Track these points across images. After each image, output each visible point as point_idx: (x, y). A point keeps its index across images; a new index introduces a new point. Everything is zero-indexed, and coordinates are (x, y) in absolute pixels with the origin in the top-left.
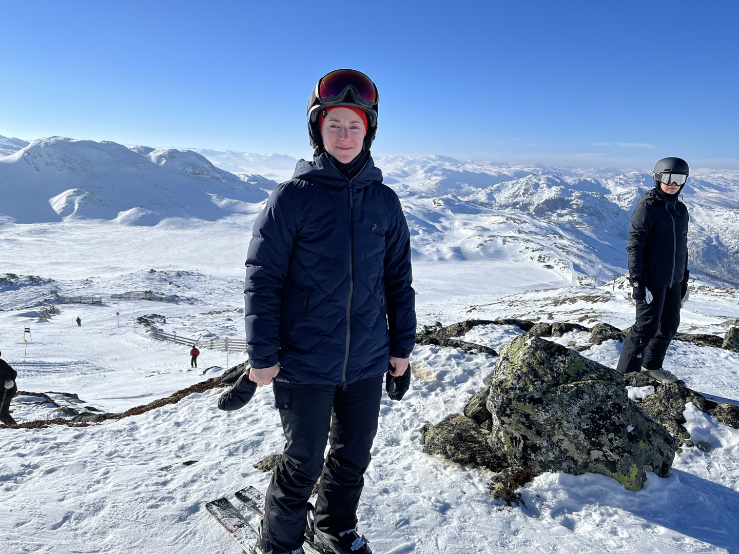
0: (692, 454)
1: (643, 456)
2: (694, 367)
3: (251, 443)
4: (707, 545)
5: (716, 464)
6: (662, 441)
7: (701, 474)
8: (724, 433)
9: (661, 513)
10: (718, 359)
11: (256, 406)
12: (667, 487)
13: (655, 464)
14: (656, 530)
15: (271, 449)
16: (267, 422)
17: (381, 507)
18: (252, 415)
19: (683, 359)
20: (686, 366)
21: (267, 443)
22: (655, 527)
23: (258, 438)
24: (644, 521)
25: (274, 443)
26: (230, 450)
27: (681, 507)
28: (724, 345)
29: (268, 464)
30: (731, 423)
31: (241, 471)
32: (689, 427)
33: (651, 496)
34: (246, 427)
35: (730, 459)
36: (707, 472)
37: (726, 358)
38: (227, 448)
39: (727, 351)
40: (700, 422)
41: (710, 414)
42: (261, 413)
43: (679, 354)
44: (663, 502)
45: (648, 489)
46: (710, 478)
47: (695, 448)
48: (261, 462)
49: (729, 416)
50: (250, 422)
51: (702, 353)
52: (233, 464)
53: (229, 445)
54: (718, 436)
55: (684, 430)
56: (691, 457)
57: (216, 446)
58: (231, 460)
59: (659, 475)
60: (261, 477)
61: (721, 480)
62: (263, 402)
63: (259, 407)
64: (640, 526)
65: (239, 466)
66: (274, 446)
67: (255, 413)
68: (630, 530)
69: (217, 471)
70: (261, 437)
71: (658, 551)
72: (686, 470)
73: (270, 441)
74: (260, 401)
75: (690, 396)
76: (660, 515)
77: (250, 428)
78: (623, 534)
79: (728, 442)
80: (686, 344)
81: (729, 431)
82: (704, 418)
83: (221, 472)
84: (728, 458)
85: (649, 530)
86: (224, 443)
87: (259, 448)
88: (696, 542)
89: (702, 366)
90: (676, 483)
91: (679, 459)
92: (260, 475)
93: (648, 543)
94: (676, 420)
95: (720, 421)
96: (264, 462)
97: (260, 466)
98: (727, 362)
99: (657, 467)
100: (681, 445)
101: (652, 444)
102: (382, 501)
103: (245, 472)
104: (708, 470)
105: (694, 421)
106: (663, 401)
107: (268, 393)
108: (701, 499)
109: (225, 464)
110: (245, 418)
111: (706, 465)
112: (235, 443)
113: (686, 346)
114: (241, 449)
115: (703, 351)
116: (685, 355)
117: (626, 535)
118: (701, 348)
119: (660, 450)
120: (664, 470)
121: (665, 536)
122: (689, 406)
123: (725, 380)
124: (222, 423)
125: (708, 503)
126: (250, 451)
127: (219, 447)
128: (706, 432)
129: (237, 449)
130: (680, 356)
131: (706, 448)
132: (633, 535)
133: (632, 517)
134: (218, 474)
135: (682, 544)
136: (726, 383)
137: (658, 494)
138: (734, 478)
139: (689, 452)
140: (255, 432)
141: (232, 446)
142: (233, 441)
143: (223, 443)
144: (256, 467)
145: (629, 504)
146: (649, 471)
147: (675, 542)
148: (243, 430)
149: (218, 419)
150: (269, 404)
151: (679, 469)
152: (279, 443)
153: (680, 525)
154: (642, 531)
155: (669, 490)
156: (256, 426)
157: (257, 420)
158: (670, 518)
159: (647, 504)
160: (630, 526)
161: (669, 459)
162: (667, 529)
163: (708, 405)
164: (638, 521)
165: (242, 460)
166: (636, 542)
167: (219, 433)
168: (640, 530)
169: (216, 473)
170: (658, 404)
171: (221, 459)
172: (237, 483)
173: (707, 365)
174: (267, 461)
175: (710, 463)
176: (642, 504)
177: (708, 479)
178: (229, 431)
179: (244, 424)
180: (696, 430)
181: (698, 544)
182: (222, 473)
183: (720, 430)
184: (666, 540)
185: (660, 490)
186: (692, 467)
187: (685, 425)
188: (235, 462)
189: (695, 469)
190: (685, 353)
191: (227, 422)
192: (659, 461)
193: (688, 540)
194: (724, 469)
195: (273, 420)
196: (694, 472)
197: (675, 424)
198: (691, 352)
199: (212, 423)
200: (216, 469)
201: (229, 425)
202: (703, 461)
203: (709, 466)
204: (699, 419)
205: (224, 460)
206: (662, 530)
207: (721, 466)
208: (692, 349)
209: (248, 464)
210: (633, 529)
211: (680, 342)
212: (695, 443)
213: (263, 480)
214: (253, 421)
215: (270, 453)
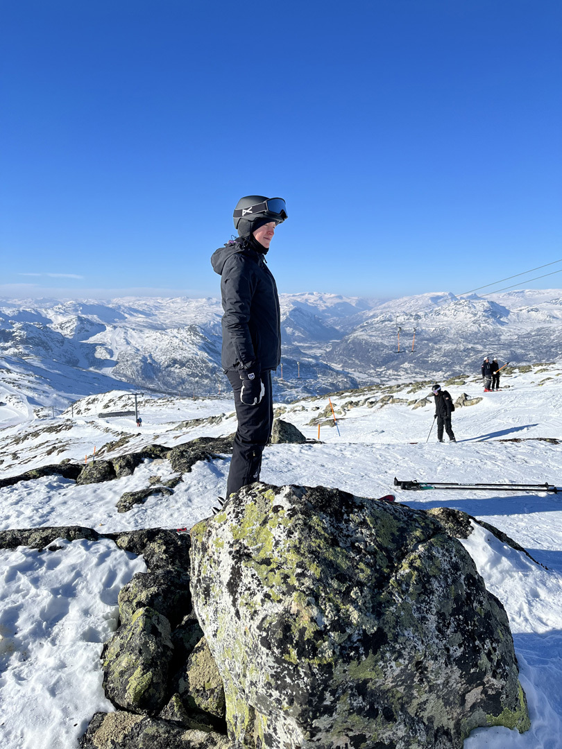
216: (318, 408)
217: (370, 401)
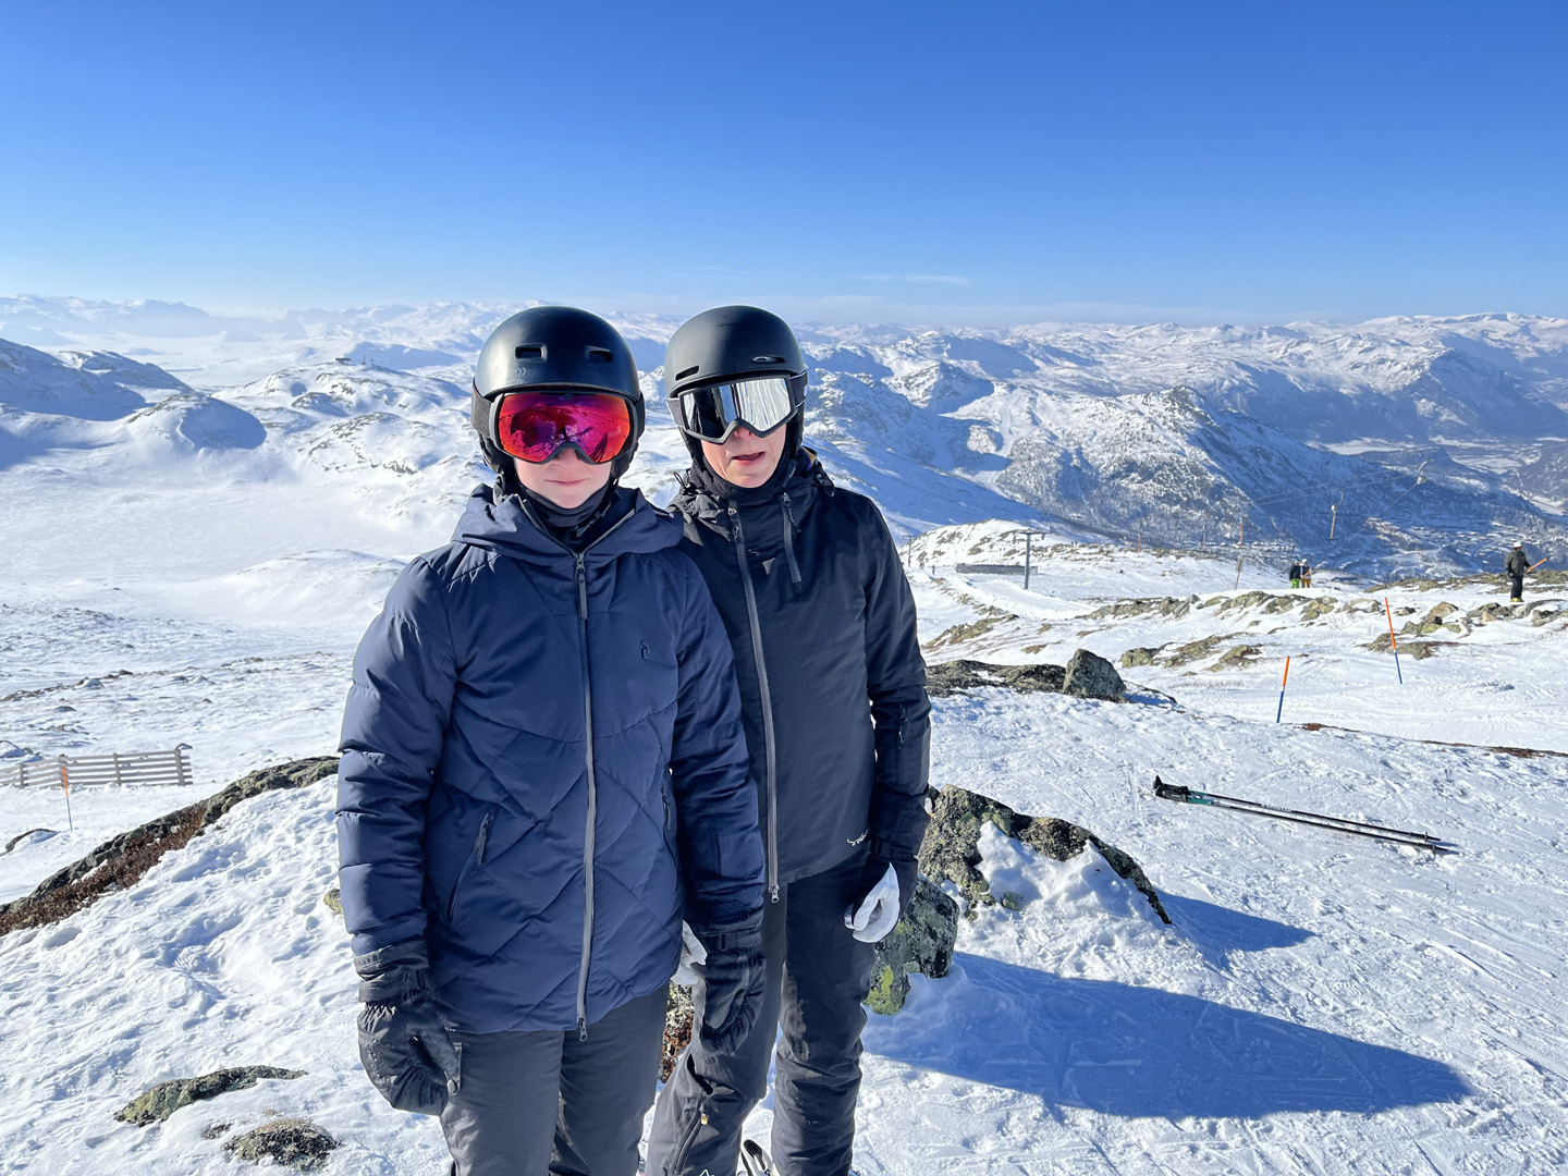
0: (993, 918)
1: (901, 947)
2: (1012, 738)
3: (109, 1059)
4: (1009, 1093)
5: (1030, 931)
6: (934, 911)
7: (1007, 954)
8: (1044, 872)
9: (936, 1046)
10: (1052, 715)
11: (119, 965)
12: (945, 996)
13: (923, 956)
14: (926, 1081)
15: (158, 1065)
16: (147, 1000)
17: (408, 1154)
18: (109, 989)
19: (995, 724)
20: (998, 738)
21: (148, 1052)
22: (926, 1076)
23: (126, 1044)
24: (906, 1068)
25: (165, 1050)
26: (57, 1085)
27: (970, 1027)
28: (1066, 683)
29: (149, 1107)
30: (1055, 851)
31: (84, 1134)
32: (987, 869)
33: (918, 1017)
34: (97, 1019)
35: (1055, 918)
36: (1017, 950)
37: (1066, 712)
38: (51, 1081)
39: (1069, 699)
40: (1005, 857)
41: (1020, 839)
42: (132, 980)
43: (988, 714)
44: (938, 1025)
45: (913, 1006)
46: (1022, 959)
47: (998, 907)
48: (132, 1105)
49: (1052, 840)
50: (106, 1007)
51: (1027, 707)
52: (66, 1120)
53: (55, 1073)
54: (1035, 879)
55: (978, 876)
56: (991, 925)
57: (22, 1080)
58: (61, 1110)
59: (932, 974)
60: (133, 1139)
61: (1040, 960)
62: (135, 954)
63: (127, 966)
64: (898, 1079)
65: (78, 1124)
66: (166, 1056)
67: (116, 982)
68: (883, 1090)
69: (24, 1145)
70: (133, 1040)
71: (928, 1122)
72: (982, 952)
73: (155, 1047)
74: (127, 951)
75: (987, 810)
76: (933, 1049)
77: (106, 1024)
78: (870, 1100)
79: (1050, 887)
80: (1001, 692)
81: (1051, 868)
82: (1010, 849)
83: (36, 1146)
84: (1050, 916)
85: (915, 1083)
86: (40, 1072)
87: (130, 1068)
88: (990, 1091)
89: (1025, 733)
90: (961, 981)
91: (972, 931)
92: (130, 1137)
93: (913, 1110)
94: (965, 859)
95: (1037, 849)
96: (139, 1105)
97: (130, 1115)
98: (1067, 720)
99: (927, 961)
100: (974, 906)
101: (916, 922)
102: (411, 1141)
103: (95, 1135)
104: (1019, 944)
105: (996, 856)
106: (944, 827)
107: (146, 929)
108: (1002, 1005)
109: (43, 1124)
110: (91, 999)
111: (1017, 936)
112: (69, 1066)
113: (1000, 697)
114: (86, 1078)
115: (1029, 703)
116: (998, 714)
117: (876, 1102)
118: (1026, 697)
119: (930, 929)
120: (939, 965)
121: (940, 1090)
122: (987, 829)
123: (1061, 756)
124: (35, 1019)
125: (1015, 1011)
126: (108, 1078)
127: (29, 1082)
128: (1014, 874)
129: (75, 1080)
130: (989, 718)
131: (1016, 904)
132: (887, 1099)
133: (887, 1063)
134: (28, 1152)
135: (967, 1101)
136: (1061, 763)
137: (928, 1012)
138: (1061, 952)
139: (988, 916)
140: (118, 1031)
141: (62, 1075)
142: (63, 1060)
143: (39, 1070)
144: (121, 1118)
145: (880, 1040)
146: (914, 971)
147: (956, 1099)
148: (87, 1029)
149: (24, 1010)
150: (152, 955)
151: (972, 952)
152: (177, 1048)
153: (967, 1066)
154: (903, 1089)
155: (949, 999)
156: (119, 1015)
157: (123, 999)
158: (951, 1053)
159: (912, 1033)
160: (883, 1082)
161: (946, 942)
162: (945, 1076)
163: (1018, 825)
164: (896, 1071)
165: (87, 1105)
166: (890, 1113)
167: (30, 1047)
168: (900, 1087)
169: (23, 1151)
170: (936, 833)
171: (36, 1110)
172: (77, 1166)
173: (1034, 729)
174: (146, 1102)
175: (1022, 931)
176: (904, 1035)
177: (1019, 963)
178: (53, 1038)
179: (91, 1013)
180: (999, 873)
181: (995, 1094)
182: (38, 1147)
183: (1037, 868)
184: (942, 1099)
185: (933, 1003)
186: (992, 943)
187: (979, 867)
188: (68, 1114)
189: (998, 947)
190: (999, 711)
191: (48, 1015)
192: (929, 948)
193: (979, 1090)
194: (1045, 939)
195: (161, 994)
196: (996, 953)
197: (963, 867)
198: (1009, 707)
199: (10, 1023)
200: (21, 1141)
201: (52, 1022)
202: (1010, 930)
203: (1022, 935)
204: (1002, 852)
205: (44, 1114)
206: (936, 1079)
207: (1040, 934)
208: (1011, 701)
209: (102, 1113)
210: (889, 1088)
211: (991, 689)
212: (997, 898)
213: (139, 1145)
214: (114, 1003)
215: (157, 1074)
216: (1412, 611)
217: (1542, 609)
